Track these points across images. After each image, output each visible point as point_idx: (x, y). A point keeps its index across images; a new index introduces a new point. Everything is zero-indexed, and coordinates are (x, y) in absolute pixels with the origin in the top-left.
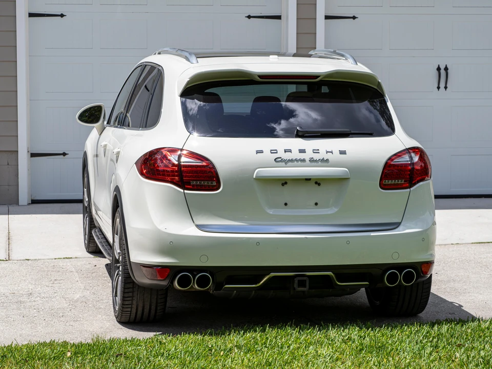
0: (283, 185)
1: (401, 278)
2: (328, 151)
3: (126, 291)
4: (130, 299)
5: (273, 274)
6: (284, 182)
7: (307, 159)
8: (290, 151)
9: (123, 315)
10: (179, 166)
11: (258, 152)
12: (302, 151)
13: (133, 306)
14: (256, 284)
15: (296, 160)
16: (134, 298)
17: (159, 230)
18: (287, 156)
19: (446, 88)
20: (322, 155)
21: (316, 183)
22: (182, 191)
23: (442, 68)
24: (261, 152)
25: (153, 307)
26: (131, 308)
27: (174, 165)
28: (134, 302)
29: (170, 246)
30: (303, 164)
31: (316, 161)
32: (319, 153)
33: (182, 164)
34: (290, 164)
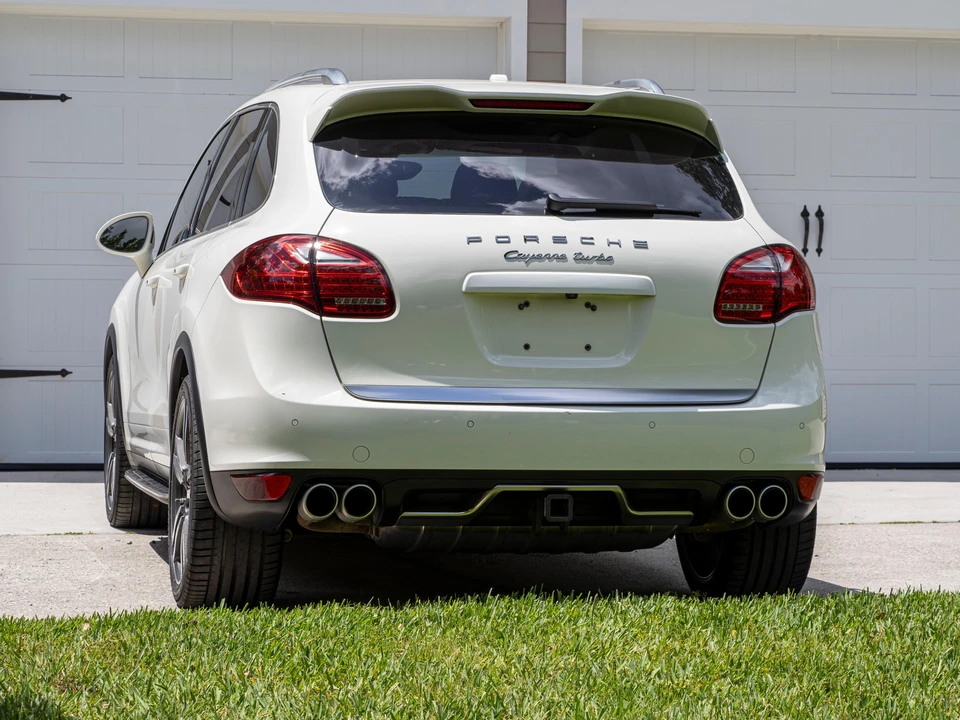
0: (521, 307)
1: (757, 502)
2: (611, 240)
3: (200, 536)
4: (209, 553)
5: (499, 488)
6: (524, 301)
7: (570, 256)
8: (535, 239)
9: (194, 588)
10: (312, 267)
11: (471, 240)
12: (560, 240)
13: (214, 569)
14: (466, 510)
15: (548, 257)
16: (215, 551)
17: (271, 397)
18: (530, 249)
19: (819, 251)
20: (599, 248)
21: (588, 305)
22: (318, 317)
23: (812, 211)
24: (478, 240)
25: (254, 573)
26: (210, 573)
27: (301, 267)
28: (216, 562)
29: (292, 428)
30: (561, 264)
31: (587, 259)
32: (593, 244)
33: (318, 263)
34: (535, 264)
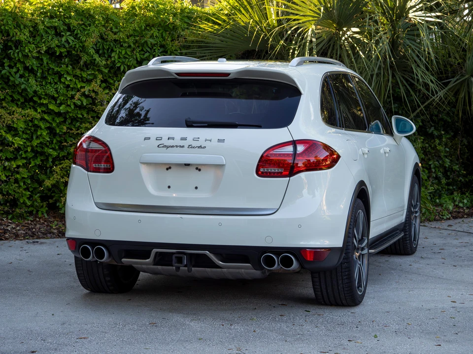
0: (167, 169)
1: (278, 261)
2: (207, 139)
6: (168, 166)
7: (186, 146)
8: (173, 139)
12: (184, 139)
15: (177, 146)
18: (171, 143)
20: (201, 143)
21: (197, 169)
22: (87, 172)
24: (149, 138)
31: (194, 148)
32: (198, 140)
33: (90, 149)
